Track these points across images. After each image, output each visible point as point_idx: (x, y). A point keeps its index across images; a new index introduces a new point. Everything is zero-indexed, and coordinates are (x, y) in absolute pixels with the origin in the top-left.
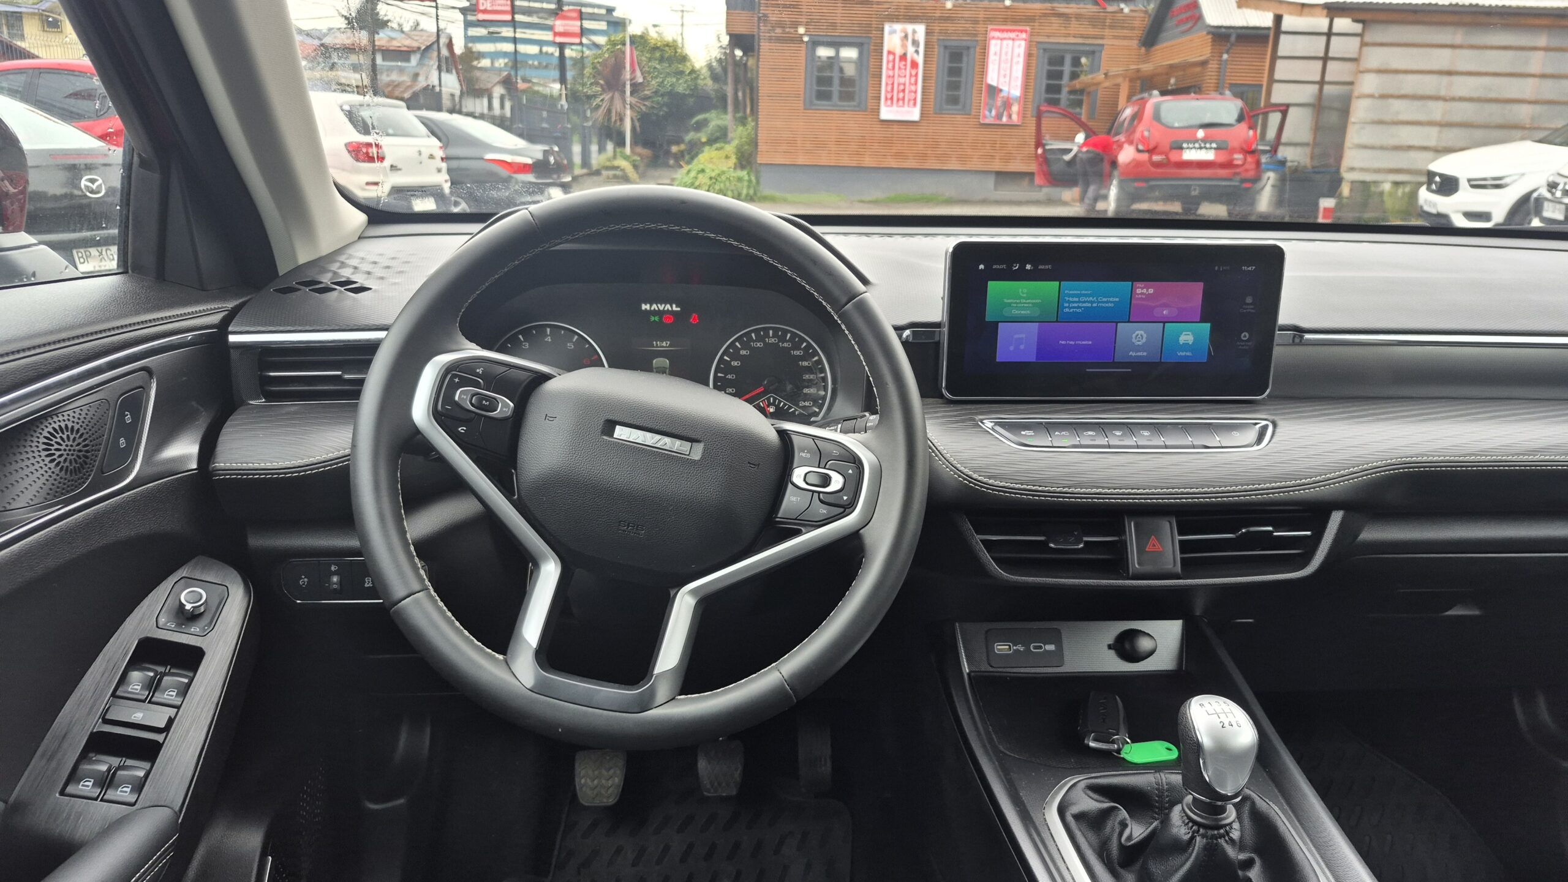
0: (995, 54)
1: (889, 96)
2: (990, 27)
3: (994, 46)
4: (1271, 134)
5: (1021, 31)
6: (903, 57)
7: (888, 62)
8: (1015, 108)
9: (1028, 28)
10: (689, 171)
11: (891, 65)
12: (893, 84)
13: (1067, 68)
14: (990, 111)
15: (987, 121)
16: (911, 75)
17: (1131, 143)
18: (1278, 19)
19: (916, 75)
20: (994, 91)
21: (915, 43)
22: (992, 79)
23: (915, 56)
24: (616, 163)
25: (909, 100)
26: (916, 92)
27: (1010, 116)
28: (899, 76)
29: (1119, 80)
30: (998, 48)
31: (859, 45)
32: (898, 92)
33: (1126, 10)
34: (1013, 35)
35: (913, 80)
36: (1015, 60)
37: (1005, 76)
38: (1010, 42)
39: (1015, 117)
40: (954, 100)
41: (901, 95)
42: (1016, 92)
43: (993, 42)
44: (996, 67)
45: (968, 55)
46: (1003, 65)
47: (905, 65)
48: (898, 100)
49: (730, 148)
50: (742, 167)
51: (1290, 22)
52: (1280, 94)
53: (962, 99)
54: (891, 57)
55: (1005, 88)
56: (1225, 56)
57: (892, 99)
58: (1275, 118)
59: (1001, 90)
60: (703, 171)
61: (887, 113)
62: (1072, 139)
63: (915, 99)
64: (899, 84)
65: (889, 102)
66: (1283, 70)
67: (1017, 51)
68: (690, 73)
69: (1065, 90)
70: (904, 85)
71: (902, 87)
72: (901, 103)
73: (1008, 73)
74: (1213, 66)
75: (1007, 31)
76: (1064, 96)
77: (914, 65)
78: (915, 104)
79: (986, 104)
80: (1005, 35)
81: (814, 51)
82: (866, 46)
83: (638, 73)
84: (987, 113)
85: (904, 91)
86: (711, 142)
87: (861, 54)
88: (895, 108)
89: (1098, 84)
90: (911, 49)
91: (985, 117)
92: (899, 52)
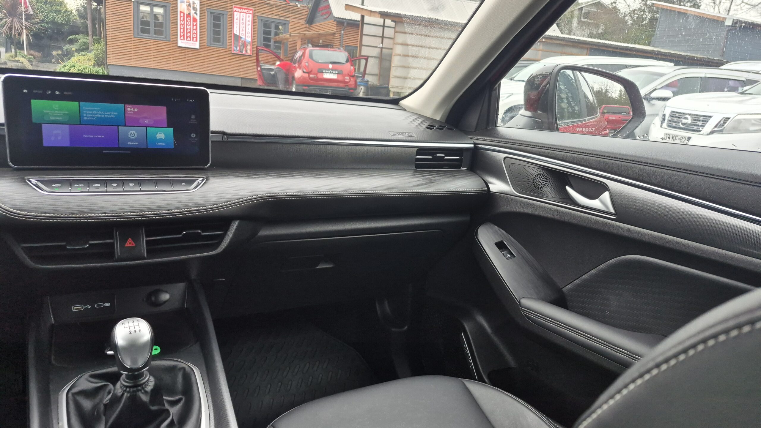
0: (237, 19)
1: (182, 35)
2: (234, 6)
3: (236, 15)
4: (362, 69)
5: (250, 10)
6: (189, 15)
7: (181, 17)
8: (249, 47)
9: (253, 9)
10: (65, 66)
11: (182, 19)
12: (184, 28)
13: (273, 30)
14: (237, 48)
15: (235, 52)
16: (193, 25)
17: (300, 68)
18: (363, 17)
19: (196, 25)
20: (238, 38)
21: (194, 8)
22: (236, 31)
23: (195, 15)
24: (17, 59)
25: (193, 38)
26: (196, 34)
27: (246, 51)
28: (187, 25)
29: (296, 38)
30: (238, 16)
31: (164, 7)
32: (187, 33)
33: (299, 6)
34: (245, 11)
35: (195, 27)
36: (247, 23)
37: (242, 31)
38: (245, 14)
39: (249, 52)
40: (217, 40)
41: (189, 35)
42: (249, 39)
43: (235, 13)
44: (238, 26)
45: (223, 18)
46: (241, 25)
47: (190, 19)
48: (187, 37)
49: (91, 55)
50: (99, 66)
51: (367, 19)
52: (365, 51)
53: (221, 40)
54: (182, 15)
55: (243, 37)
56: (343, 32)
57: (184, 36)
58: (363, 62)
59: (241, 38)
60: (74, 66)
61: (181, 43)
62: (274, 64)
63: (196, 37)
64: (187, 29)
65: (182, 38)
66: (366, 40)
67: (248, 19)
68: (65, 12)
69: (272, 41)
70: (190, 29)
71: (189, 31)
72: (189, 39)
73: (244, 29)
74: (337, 36)
75: (243, 9)
76: (272, 43)
77: (195, 20)
78: (196, 41)
79: (234, 43)
80: (242, 10)
81: (138, 8)
82: (168, 8)
83: (30, 9)
84: (235, 48)
85: (190, 32)
86: (78, 51)
87: (165, 11)
88: (185, 41)
89: (287, 39)
90: (192, 12)
91: (234, 50)
92: (186, 12)
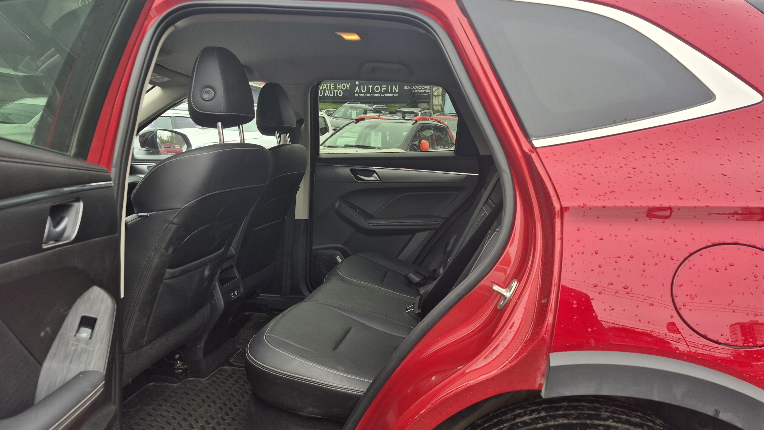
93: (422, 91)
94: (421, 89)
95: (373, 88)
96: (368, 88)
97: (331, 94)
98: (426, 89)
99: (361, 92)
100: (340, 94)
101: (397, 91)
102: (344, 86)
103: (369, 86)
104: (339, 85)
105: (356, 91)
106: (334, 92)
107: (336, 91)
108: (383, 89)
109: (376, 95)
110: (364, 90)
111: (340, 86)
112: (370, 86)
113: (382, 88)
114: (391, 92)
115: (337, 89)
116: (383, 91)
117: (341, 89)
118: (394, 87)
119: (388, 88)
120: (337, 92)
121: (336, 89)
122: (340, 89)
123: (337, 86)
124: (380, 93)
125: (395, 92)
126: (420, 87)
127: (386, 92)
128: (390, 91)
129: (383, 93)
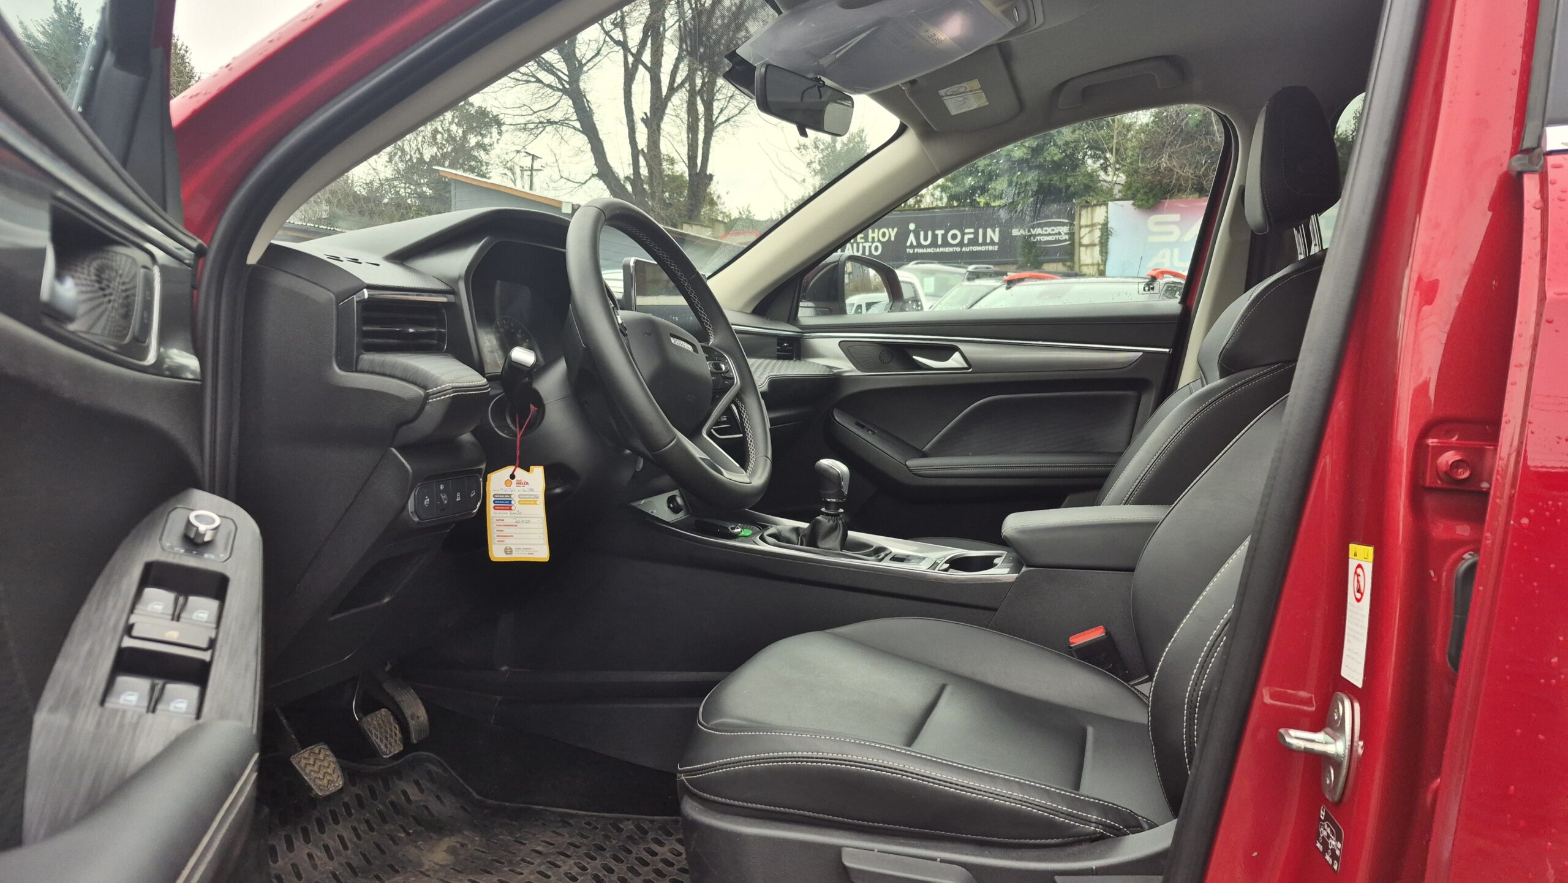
93: (1050, 238)
94: (1049, 234)
95: (944, 236)
96: (935, 237)
97: (858, 251)
98: (1059, 234)
99: (920, 245)
100: (876, 248)
101: (996, 240)
102: (884, 235)
103: (937, 232)
104: (873, 232)
105: (908, 244)
106: (864, 248)
107: (867, 245)
108: (966, 237)
109: (951, 249)
110: (926, 239)
111: (875, 235)
112: (940, 233)
113: (963, 234)
114: (984, 243)
115: (870, 239)
116: (966, 241)
117: (879, 241)
118: (989, 231)
119: (976, 234)
120: (870, 247)
121: (867, 240)
122: (876, 239)
123: (871, 235)
124: (961, 244)
125: (992, 243)
126: (1046, 231)
127: (974, 242)
128: (980, 241)
129: (968, 245)
